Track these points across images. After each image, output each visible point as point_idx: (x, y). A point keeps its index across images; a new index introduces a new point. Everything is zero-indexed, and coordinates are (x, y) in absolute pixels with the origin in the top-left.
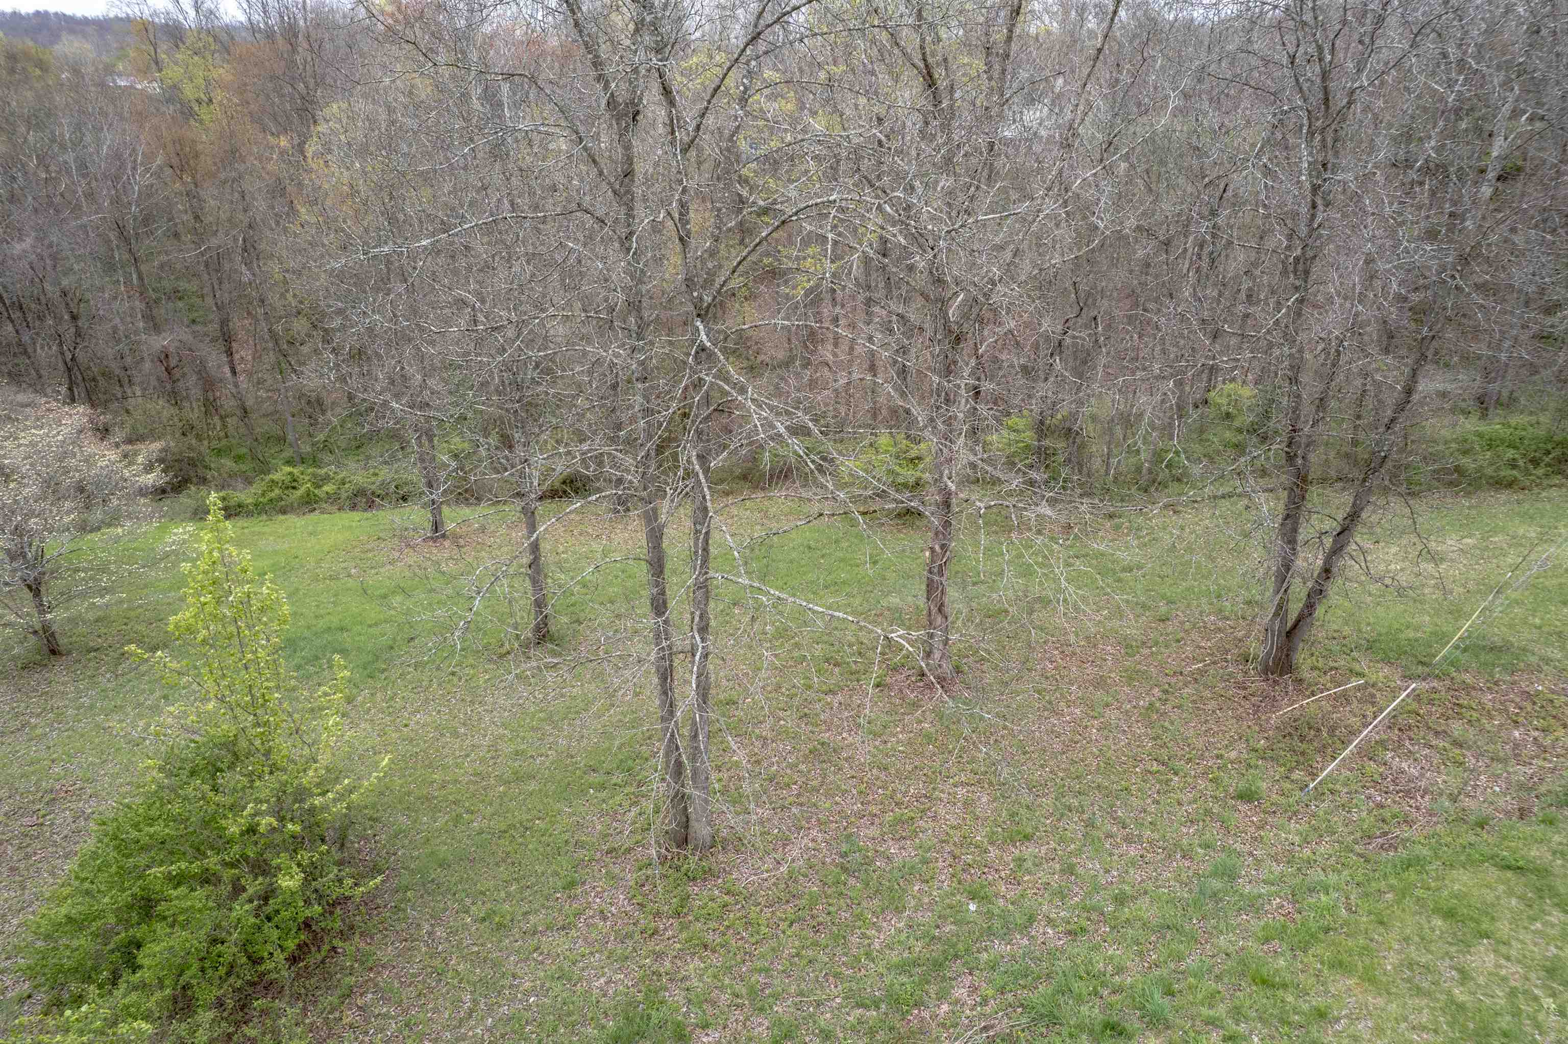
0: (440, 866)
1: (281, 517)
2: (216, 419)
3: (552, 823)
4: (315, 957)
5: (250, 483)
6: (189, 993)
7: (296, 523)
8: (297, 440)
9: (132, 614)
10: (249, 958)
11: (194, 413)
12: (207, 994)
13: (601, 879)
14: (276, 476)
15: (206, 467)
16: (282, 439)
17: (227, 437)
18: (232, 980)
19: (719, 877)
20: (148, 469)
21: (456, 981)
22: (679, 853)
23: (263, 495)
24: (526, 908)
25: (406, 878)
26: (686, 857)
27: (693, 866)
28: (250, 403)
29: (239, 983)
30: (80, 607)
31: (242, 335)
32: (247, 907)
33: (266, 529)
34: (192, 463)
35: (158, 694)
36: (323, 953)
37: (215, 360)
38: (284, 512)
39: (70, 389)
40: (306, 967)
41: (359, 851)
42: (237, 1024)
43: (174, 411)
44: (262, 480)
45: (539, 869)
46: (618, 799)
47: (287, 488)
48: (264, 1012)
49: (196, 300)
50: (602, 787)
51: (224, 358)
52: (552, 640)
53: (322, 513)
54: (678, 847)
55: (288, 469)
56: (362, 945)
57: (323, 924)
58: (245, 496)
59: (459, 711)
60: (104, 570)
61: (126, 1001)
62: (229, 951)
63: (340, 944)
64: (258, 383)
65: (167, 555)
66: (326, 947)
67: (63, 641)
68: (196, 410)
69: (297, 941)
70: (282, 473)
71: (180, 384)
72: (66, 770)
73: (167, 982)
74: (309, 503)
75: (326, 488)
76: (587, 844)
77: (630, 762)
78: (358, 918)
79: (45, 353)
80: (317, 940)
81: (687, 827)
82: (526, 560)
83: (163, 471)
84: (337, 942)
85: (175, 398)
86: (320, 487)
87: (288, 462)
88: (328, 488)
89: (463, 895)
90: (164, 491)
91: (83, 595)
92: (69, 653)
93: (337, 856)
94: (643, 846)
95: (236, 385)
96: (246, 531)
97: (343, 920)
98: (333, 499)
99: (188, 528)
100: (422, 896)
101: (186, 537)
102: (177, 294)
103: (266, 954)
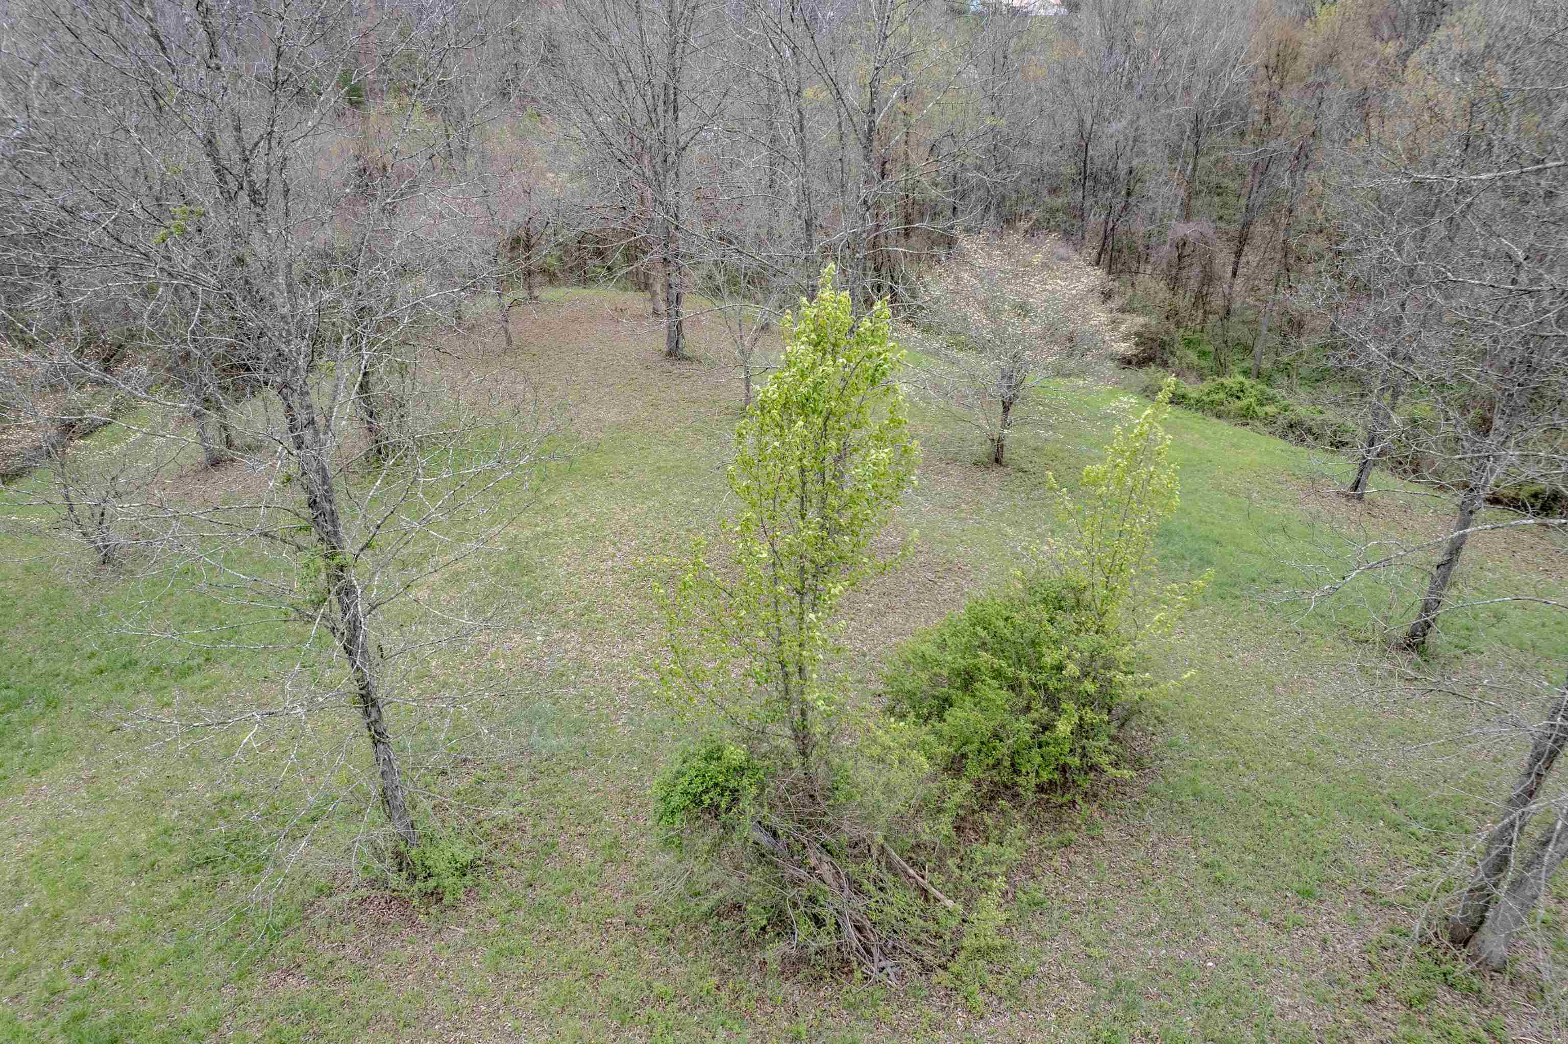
0: (1194, 795)
1: (1214, 420)
2: (1200, 313)
3: (1321, 827)
4: (1057, 799)
5: (1202, 380)
6: (964, 761)
7: (1226, 429)
8: (1262, 353)
9: (1060, 455)
10: (1012, 765)
11: (1183, 301)
12: (973, 770)
13: (1342, 910)
14: (1227, 381)
15: (1172, 353)
16: (1248, 349)
17: (1202, 331)
18: (994, 772)
19: (1486, 1007)
20: (1126, 338)
21: (1153, 899)
22: (1448, 948)
23: (1208, 394)
24: (1251, 883)
25: (1160, 786)
26: (1455, 958)
27: (1458, 972)
28: (1236, 305)
29: (997, 779)
30: (1027, 433)
31: (1257, 241)
32: (1028, 725)
33: (1197, 426)
34: (1163, 345)
35: (1048, 526)
36: (1065, 800)
37: (1223, 258)
38: (1219, 417)
39: (1100, 255)
40: (1048, 801)
41: (1134, 738)
42: (982, 807)
43: (1169, 295)
44: (1214, 380)
45: (1284, 859)
46: (1406, 849)
47: (1232, 395)
48: (1003, 812)
49: (1232, 200)
50: (1396, 827)
51: (1232, 258)
52: (1421, 654)
53: (1254, 431)
54: (1453, 941)
55: (1241, 378)
56: (1096, 815)
57: (1076, 777)
58: (1193, 390)
59: (1287, 670)
60: (1057, 411)
61: (927, 738)
62: (1003, 750)
63: (1080, 802)
64: (1252, 289)
65: (1106, 417)
66: (1068, 797)
67: (1006, 455)
68: (1187, 299)
69: (1051, 776)
70: (1233, 380)
71: (1184, 273)
72: (966, 552)
73: (954, 743)
74: (1246, 417)
75: (1267, 409)
76: (1347, 868)
77: (1444, 822)
78: (1104, 791)
79: (1095, 220)
80: (1065, 787)
81: (1475, 929)
82: (1439, 558)
83: (1137, 344)
84: (1078, 799)
85: (1174, 283)
86: (1262, 405)
87: (1245, 373)
88: (1271, 409)
89: (1200, 833)
90: (1129, 362)
91: (1036, 424)
92: (1006, 466)
93: (1114, 732)
94: (1409, 913)
95: (1231, 287)
96: (1179, 421)
97: (1092, 785)
98: (1269, 421)
99: (1132, 400)
100: (1164, 810)
101: (1127, 407)
102: (1219, 190)
103: (1024, 771)
